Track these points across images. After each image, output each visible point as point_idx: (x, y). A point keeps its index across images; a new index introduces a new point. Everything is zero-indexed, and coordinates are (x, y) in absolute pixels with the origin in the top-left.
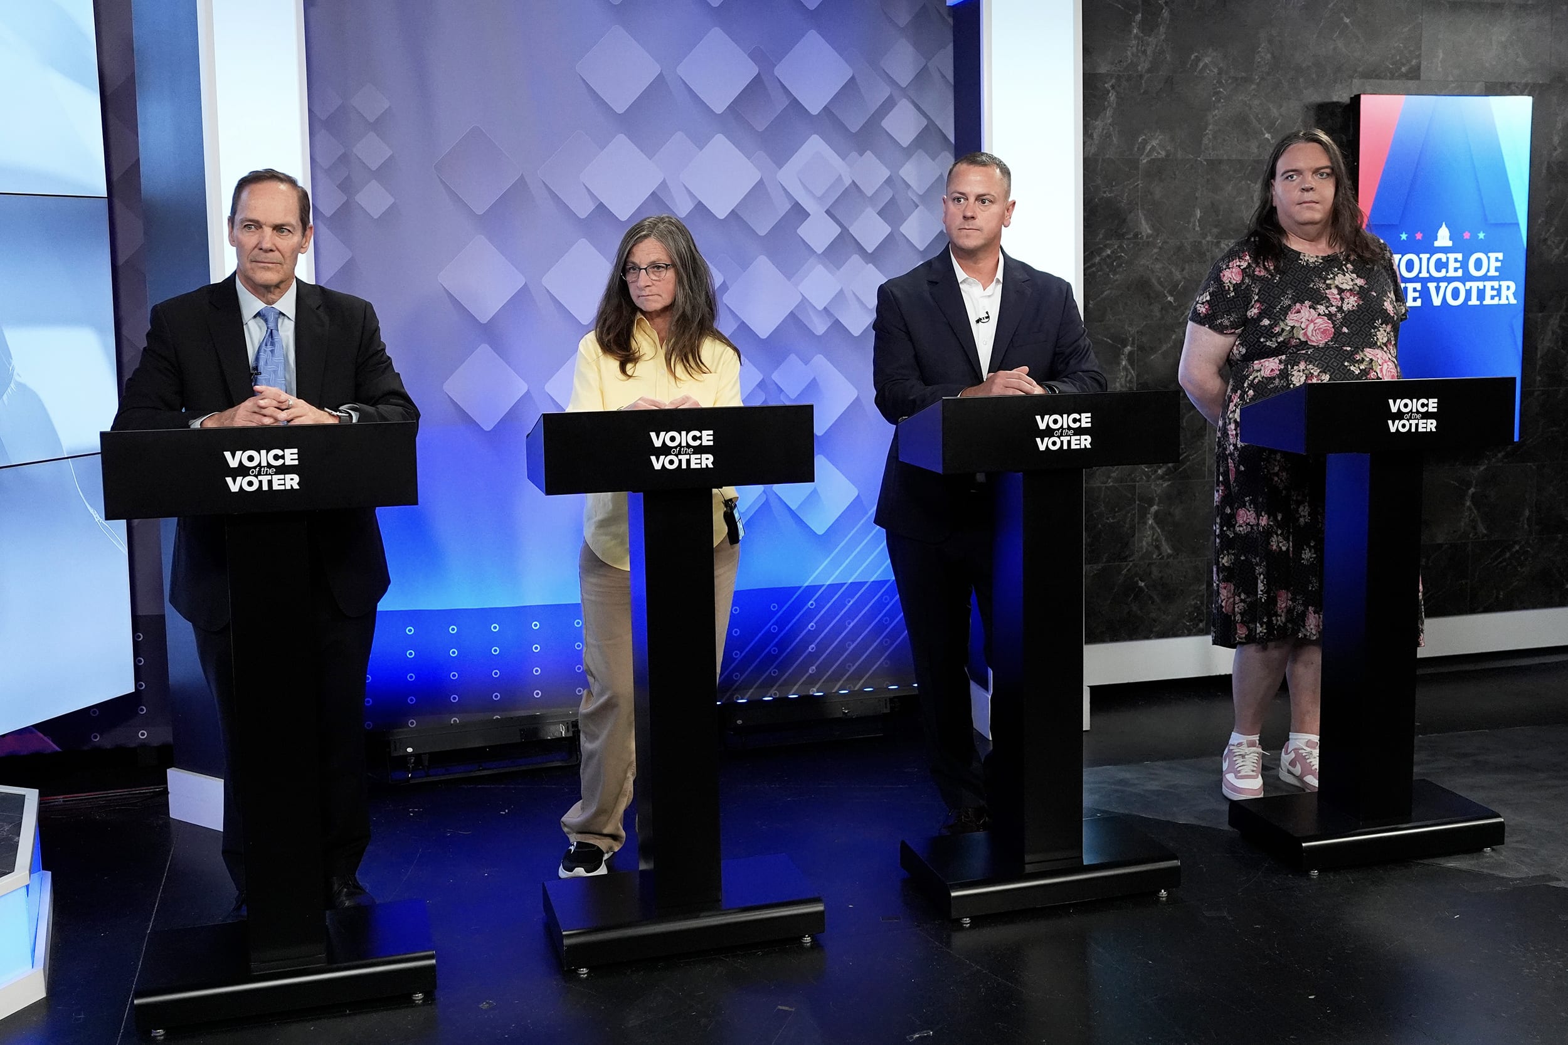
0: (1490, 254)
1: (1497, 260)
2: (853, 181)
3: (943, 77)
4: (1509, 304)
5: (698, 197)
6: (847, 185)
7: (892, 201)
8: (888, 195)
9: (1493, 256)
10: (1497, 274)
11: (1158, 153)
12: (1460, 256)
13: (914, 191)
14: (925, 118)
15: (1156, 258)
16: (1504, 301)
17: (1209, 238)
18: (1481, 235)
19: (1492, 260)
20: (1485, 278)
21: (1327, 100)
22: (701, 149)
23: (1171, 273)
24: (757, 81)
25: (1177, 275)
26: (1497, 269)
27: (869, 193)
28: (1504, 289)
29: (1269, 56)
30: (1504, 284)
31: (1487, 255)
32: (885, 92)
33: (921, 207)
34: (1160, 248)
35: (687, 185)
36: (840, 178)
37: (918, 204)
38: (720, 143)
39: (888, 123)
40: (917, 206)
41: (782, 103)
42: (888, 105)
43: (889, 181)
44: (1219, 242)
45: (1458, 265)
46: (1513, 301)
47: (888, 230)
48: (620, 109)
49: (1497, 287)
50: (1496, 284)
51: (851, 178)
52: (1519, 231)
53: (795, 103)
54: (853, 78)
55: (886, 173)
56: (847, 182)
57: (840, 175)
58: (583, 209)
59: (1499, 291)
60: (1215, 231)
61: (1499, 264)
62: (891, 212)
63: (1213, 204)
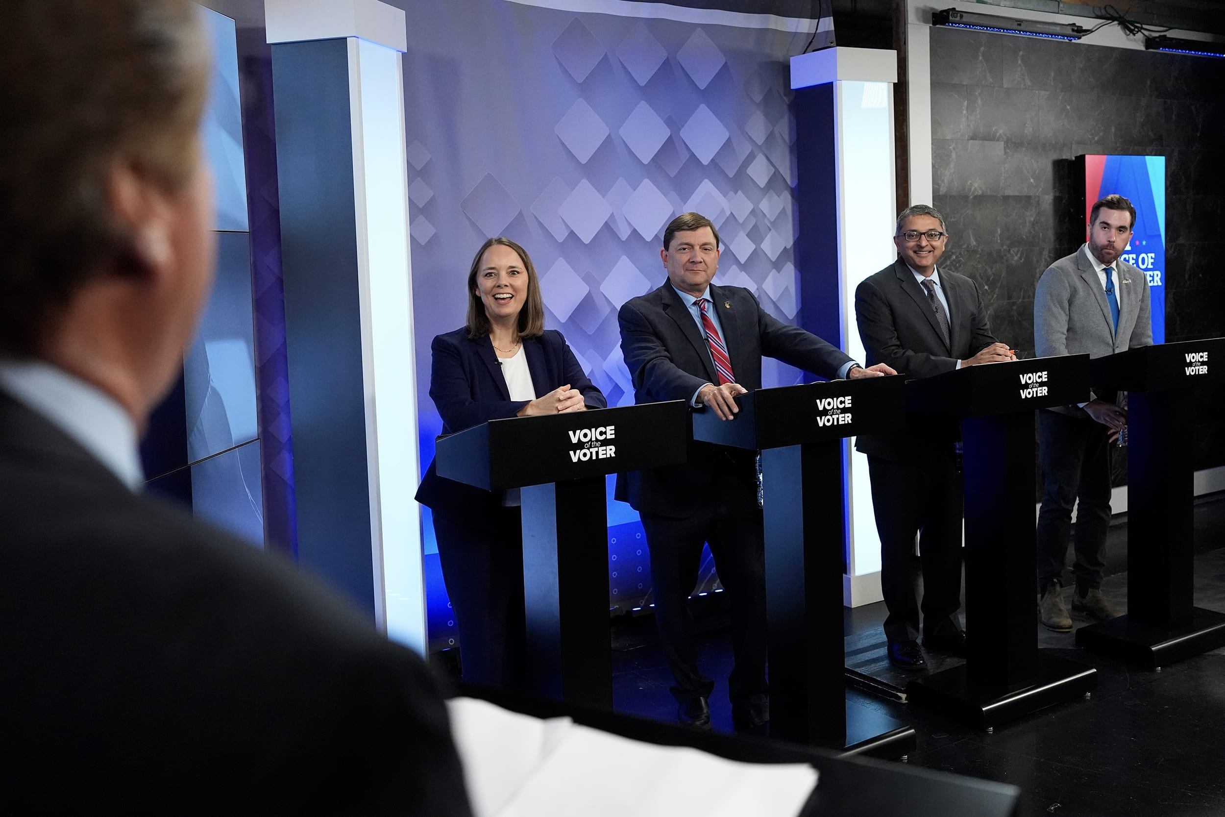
0: (1148, 255)
1: (1152, 258)
2: (732, 213)
3: (783, 139)
4: (1158, 286)
5: (633, 225)
6: (728, 215)
7: (755, 227)
8: (753, 221)
9: (1150, 255)
10: (1152, 267)
11: (978, 192)
12: (1134, 256)
13: (768, 218)
14: (774, 167)
15: (979, 261)
16: (1155, 284)
17: (1005, 247)
18: (1144, 243)
19: (1150, 258)
20: (1147, 269)
21: (1060, 158)
22: (635, 189)
23: (986, 270)
24: (670, 140)
25: (990, 272)
26: (1152, 264)
27: (741, 221)
28: (1155, 276)
29: (1031, 129)
30: (1156, 273)
31: (1147, 255)
32: (748, 148)
33: (773, 231)
34: (980, 254)
35: (626, 217)
36: (723, 211)
37: (771, 228)
38: (647, 185)
39: (750, 171)
40: (770, 230)
41: (684, 157)
42: (751, 158)
43: (753, 212)
44: (1009, 250)
45: (1134, 261)
46: (1160, 284)
47: (753, 247)
48: (584, 161)
49: (1152, 275)
50: (1151, 273)
51: (730, 210)
52: (1161, 239)
53: (693, 156)
54: (729, 140)
55: (750, 206)
56: (728, 213)
57: (723, 209)
58: (561, 235)
59: (1153, 277)
60: (1008, 242)
61: (1153, 261)
62: (755, 235)
63: (1006, 225)
